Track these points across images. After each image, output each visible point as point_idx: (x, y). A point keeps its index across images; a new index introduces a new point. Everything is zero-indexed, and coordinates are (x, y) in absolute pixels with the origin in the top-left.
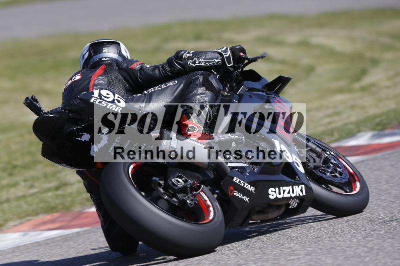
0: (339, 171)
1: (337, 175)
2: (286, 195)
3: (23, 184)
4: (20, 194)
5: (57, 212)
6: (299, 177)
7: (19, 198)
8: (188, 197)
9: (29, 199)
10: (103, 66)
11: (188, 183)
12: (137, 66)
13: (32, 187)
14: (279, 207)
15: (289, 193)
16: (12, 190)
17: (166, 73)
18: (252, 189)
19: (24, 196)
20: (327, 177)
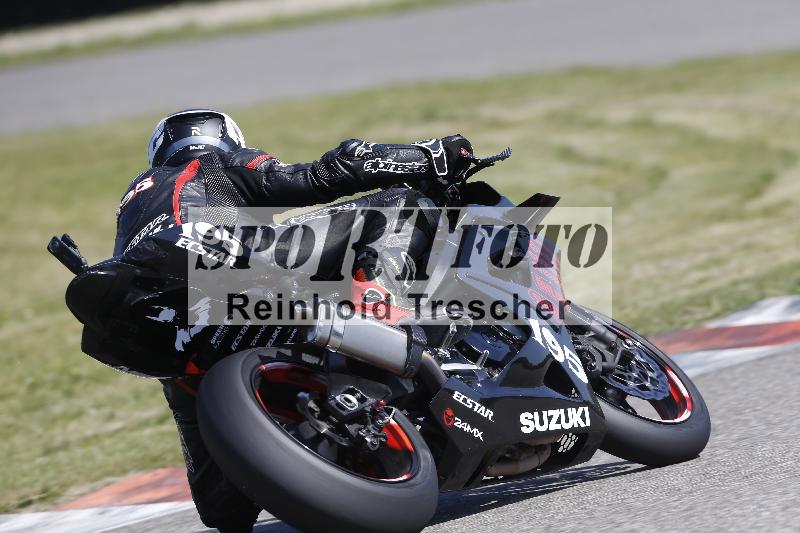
0: (651, 378)
1: (648, 384)
2: (554, 426)
3: (93, 412)
4: (89, 432)
5: (164, 467)
6: (577, 391)
7: (87, 441)
8: (368, 431)
9: (107, 442)
10: (195, 162)
11: (367, 403)
12: (261, 163)
13: (111, 417)
14: (540, 449)
15: (559, 422)
16: (73, 425)
17: (319, 182)
18: (488, 414)
19: (96, 437)
20: (629, 390)
